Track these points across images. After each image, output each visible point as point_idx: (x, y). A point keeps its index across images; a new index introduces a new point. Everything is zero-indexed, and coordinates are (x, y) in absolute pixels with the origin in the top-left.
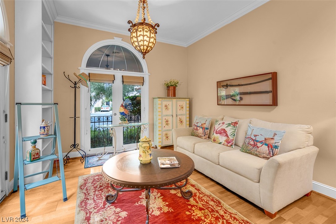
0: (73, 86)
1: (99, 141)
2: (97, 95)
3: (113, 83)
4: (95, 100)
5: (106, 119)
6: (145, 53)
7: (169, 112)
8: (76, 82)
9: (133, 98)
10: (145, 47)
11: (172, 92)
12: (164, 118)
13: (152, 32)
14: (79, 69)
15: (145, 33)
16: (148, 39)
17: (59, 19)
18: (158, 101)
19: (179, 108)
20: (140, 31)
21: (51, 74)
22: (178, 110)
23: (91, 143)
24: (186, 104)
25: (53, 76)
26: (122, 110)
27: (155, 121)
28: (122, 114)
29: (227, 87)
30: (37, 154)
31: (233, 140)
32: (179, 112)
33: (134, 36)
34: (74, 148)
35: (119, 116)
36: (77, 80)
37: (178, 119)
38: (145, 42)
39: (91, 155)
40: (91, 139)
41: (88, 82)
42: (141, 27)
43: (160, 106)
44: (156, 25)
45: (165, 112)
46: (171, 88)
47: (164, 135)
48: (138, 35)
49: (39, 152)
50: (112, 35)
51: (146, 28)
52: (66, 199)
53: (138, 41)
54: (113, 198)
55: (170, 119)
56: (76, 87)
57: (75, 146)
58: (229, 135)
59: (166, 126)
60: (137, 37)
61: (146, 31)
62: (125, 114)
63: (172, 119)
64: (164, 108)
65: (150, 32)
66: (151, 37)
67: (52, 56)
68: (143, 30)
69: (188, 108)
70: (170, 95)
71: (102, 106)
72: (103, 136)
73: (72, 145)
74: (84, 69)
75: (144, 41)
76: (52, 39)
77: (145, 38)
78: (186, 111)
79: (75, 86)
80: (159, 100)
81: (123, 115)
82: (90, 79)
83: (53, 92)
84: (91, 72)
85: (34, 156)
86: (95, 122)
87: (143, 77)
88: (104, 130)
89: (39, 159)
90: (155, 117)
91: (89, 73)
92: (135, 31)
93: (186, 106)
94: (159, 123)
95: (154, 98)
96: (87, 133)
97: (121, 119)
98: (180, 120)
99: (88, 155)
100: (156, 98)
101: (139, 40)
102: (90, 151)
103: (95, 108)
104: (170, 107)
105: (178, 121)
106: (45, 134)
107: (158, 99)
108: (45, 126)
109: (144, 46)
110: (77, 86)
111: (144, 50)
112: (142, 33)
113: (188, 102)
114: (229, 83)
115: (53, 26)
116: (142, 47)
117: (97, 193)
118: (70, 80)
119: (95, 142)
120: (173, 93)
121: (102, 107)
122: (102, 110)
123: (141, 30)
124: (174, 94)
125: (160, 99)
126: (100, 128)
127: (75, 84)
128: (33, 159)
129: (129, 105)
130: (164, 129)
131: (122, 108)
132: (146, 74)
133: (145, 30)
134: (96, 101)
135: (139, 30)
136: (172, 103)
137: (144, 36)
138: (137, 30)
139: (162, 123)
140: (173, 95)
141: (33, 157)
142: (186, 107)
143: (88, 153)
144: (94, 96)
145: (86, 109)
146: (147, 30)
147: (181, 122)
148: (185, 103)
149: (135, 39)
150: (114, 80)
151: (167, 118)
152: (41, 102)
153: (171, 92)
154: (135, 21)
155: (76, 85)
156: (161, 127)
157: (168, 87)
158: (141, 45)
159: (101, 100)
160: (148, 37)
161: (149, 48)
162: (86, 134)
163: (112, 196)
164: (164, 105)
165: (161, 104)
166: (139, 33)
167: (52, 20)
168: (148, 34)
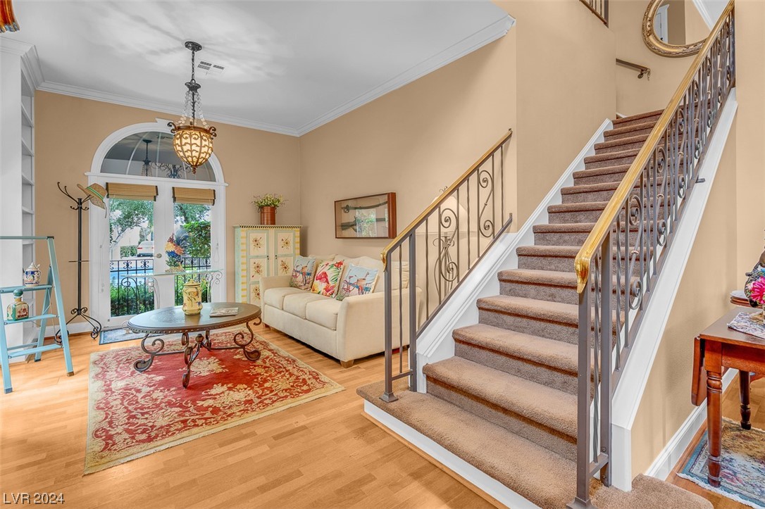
0: (76, 206)
1: (128, 306)
2: (125, 218)
3: (155, 200)
4: (120, 229)
5: (143, 264)
6: (196, 165)
7: (263, 251)
8: (81, 199)
9: (199, 226)
10: (195, 159)
11: (269, 216)
12: (252, 261)
13: (204, 138)
14: (88, 176)
15: (193, 141)
16: (198, 149)
17: (46, 87)
18: (241, 233)
19: (281, 243)
20: (186, 138)
21: (31, 185)
22: (280, 247)
23: (112, 310)
24: (295, 237)
25: (34, 188)
26: (172, 248)
27: (236, 268)
28: (171, 254)
29: (348, 210)
30: (25, 310)
31: (333, 287)
32: (281, 252)
33: (177, 144)
34: (78, 314)
35: (166, 257)
36: (84, 196)
37: (280, 263)
38: (194, 152)
39: (112, 328)
40: (112, 302)
41: (105, 200)
42: (188, 132)
43: (244, 241)
44: (210, 129)
45: (254, 251)
46: (268, 210)
47: (252, 291)
48: (183, 144)
49: (26, 307)
50: (151, 116)
51: (196, 134)
52: (71, 374)
53: (183, 151)
54: (145, 365)
55: (263, 263)
56: (81, 208)
57: (79, 311)
58: (329, 280)
59: (257, 274)
60: (181, 146)
61: (195, 138)
62: (177, 255)
63: (268, 263)
64: (252, 245)
65: (202, 138)
66: (203, 145)
67: (33, 152)
68: (191, 136)
69: (299, 244)
70: (265, 222)
71: (139, 243)
72: (136, 295)
73: (74, 310)
74: (96, 177)
75: (191, 151)
76: (33, 122)
77: (194, 147)
78: (294, 248)
79: (80, 206)
80: (243, 231)
81: (173, 257)
82: (108, 195)
83: (34, 216)
84: (110, 181)
85: (19, 312)
86: (118, 271)
87: (214, 191)
88: (137, 286)
89: (27, 318)
90: (236, 260)
91: (107, 184)
92: (178, 136)
93: (294, 239)
94: (242, 270)
95: (234, 227)
96: (102, 290)
97: (170, 264)
98: (283, 265)
99: (105, 329)
100: (237, 227)
101: (185, 150)
102: (109, 321)
103: (123, 249)
104: (263, 242)
105: (280, 267)
106: (34, 282)
107: (241, 229)
108: (33, 270)
109: (192, 157)
110: (84, 206)
111: (193, 162)
112: (188, 141)
113: (298, 234)
114: (350, 204)
115: (33, 98)
116: (190, 159)
117: (121, 365)
118: (69, 196)
119: (118, 308)
120: (269, 219)
121: (140, 246)
122: (139, 252)
123: (188, 136)
124: (271, 220)
125: (244, 228)
126: (130, 280)
127: (80, 202)
128: (19, 316)
129: (184, 239)
130: (252, 280)
131: (170, 244)
132: (220, 185)
133: (194, 136)
134: (123, 230)
135: (185, 136)
136: (268, 235)
137: (191, 145)
138: (181, 136)
139: (248, 270)
140: (269, 222)
141: (18, 314)
142: (294, 243)
143: (105, 324)
144: (119, 220)
145: (101, 247)
146: (197, 137)
147: (285, 268)
148: (293, 236)
149: (179, 148)
150: (155, 195)
151: (257, 261)
152: (21, 235)
153: (267, 216)
154: (180, 122)
155: (81, 204)
156: (247, 276)
157: (261, 207)
158: (189, 156)
159: (137, 230)
160: (198, 146)
161: (200, 160)
162: (100, 291)
163: (145, 362)
164: (251, 240)
165: (247, 237)
166: (184, 141)
167: (31, 88)
168: (198, 142)
